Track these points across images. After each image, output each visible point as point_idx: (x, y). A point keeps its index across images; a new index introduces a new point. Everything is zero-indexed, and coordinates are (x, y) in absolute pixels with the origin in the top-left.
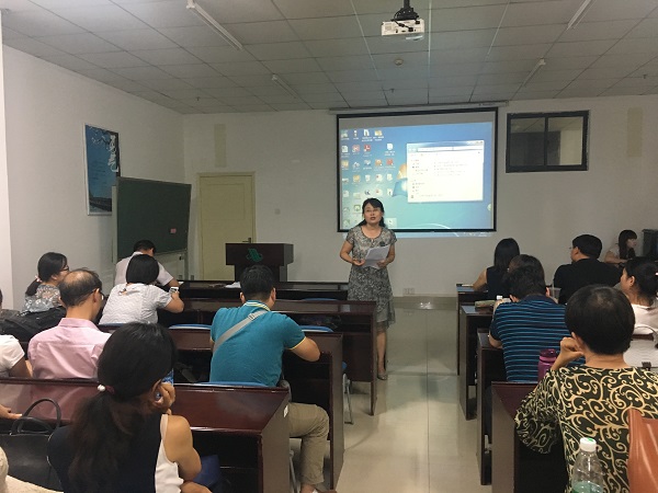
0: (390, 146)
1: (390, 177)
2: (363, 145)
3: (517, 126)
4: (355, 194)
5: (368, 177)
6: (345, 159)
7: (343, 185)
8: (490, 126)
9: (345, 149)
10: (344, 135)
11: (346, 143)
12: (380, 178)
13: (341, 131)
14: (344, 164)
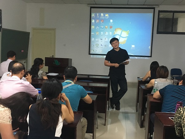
0: (111, 21)
1: (111, 33)
2: (101, 20)
3: (162, 15)
4: (96, 40)
5: (102, 33)
6: (93, 25)
7: (92, 36)
8: (152, 15)
9: (93, 21)
10: (93, 15)
11: (94, 19)
12: (107, 34)
13: (92, 14)
14: (93, 27)
